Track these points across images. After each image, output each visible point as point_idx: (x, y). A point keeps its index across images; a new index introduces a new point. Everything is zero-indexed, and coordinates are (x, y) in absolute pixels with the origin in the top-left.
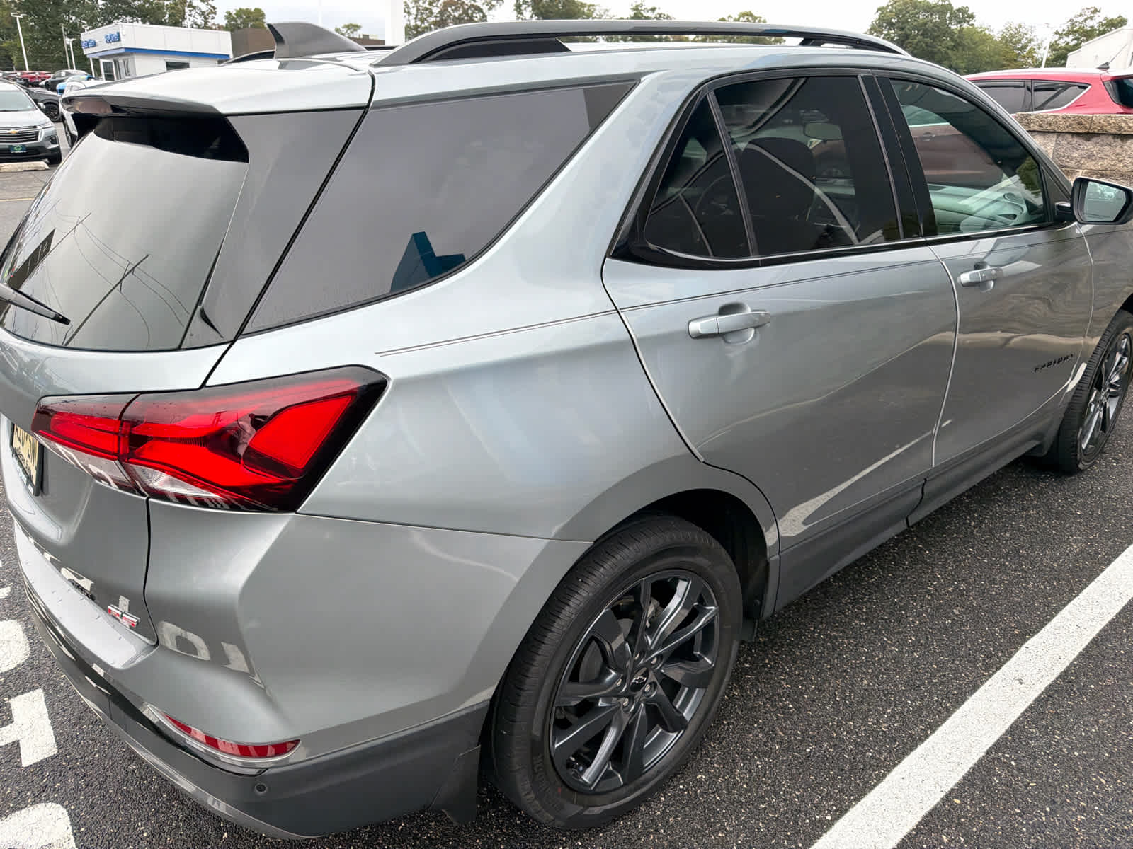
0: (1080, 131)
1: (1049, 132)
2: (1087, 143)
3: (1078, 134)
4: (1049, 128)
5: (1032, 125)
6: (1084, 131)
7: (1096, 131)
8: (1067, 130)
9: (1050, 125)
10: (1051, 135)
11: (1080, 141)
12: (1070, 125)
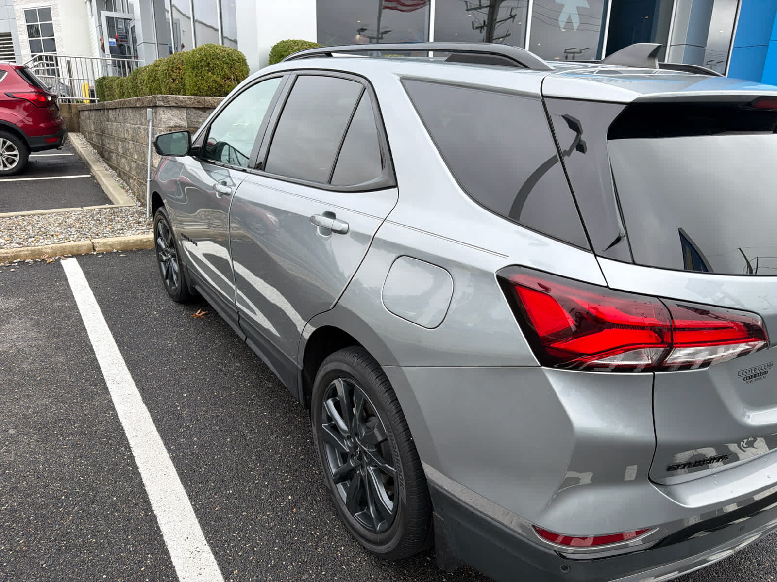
0: (200, 106)
1: (182, 107)
2: (205, 113)
3: (199, 108)
4: (182, 105)
5: (171, 102)
6: (203, 106)
7: (209, 106)
8: (193, 106)
9: (182, 103)
10: (183, 109)
11: (201, 112)
12: (194, 103)
